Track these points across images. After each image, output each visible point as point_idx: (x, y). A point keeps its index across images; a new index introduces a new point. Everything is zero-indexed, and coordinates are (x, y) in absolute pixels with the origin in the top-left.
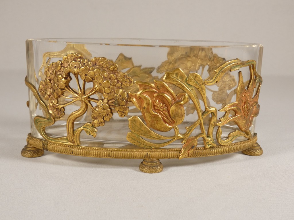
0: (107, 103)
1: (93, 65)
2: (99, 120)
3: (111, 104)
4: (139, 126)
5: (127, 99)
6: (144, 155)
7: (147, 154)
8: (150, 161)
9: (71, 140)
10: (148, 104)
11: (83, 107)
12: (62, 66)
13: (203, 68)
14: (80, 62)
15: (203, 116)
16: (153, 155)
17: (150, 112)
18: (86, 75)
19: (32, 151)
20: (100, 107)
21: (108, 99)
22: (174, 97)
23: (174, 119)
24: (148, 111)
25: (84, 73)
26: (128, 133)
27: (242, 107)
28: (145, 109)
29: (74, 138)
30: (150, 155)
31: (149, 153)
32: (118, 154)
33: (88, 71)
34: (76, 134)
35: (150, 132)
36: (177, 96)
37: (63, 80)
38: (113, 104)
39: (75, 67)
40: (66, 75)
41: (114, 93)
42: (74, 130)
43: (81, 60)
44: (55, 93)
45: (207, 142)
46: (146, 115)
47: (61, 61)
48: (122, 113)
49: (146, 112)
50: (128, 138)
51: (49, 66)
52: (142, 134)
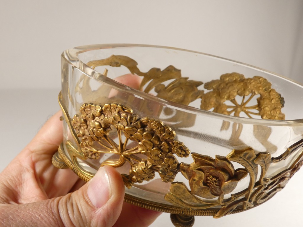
2: (137, 179)
4: (182, 192)
5: (177, 171)
10: (200, 178)
11: (121, 161)
12: (102, 114)
14: (126, 118)
17: (201, 185)
18: (131, 135)
21: (154, 164)
22: (232, 173)
23: (223, 191)
25: (129, 133)
33: (135, 132)
37: (101, 130)
38: (157, 169)
39: (119, 122)
40: (105, 126)
46: (194, 186)
47: (102, 107)
48: (166, 181)
49: (195, 184)
50: (167, 198)
51: (86, 105)
52: (183, 198)
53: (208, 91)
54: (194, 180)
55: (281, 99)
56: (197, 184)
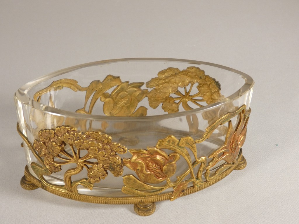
0: (103, 167)
1: (87, 138)
2: (95, 180)
3: (106, 167)
4: (134, 182)
5: (122, 165)
6: (138, 201)
7: (141, 201)
8: (144, 205)
9: (69, 190)
10: (142, 167)
11: (79, 168)
12: (55, 135)
13: (192, 85)
14: (74, 135)
15: (193, 166)
16: (147, 201)
17: (144, 173)
18: (80, 146)
19: (31, 185)
20: (95, 171)
21: (103, 164)
22: (166, 158)
23: (166, 174)
24: (142, 171)
25: (79, 145)
26: (123, 187)
27: (230, 146)
28: (139, 171)
29: (72, 189)
30: (143, 201)
31: (143, 200)
32: (114, 202)
33: (83, 144)
34: (73, 187)
35: (143, 185)
36: (169, 156)
37: (58, 147)
38: (108, 168)
39: (69, 139)
40: (60, 143)
41: (108, 160)
42: (71, 183)
43: (74, 134)
44: (51, 155)
45: (196, 184)
46: (139, 174)
47: (54, 131)
48: (117, 175)
49: (140, 173)
50: (123, 190)
51: (42, 131)
52: (136, 187)
53: (152, 89)
54: (138, 170)
55: (216, 83)
56: (142, 173)
